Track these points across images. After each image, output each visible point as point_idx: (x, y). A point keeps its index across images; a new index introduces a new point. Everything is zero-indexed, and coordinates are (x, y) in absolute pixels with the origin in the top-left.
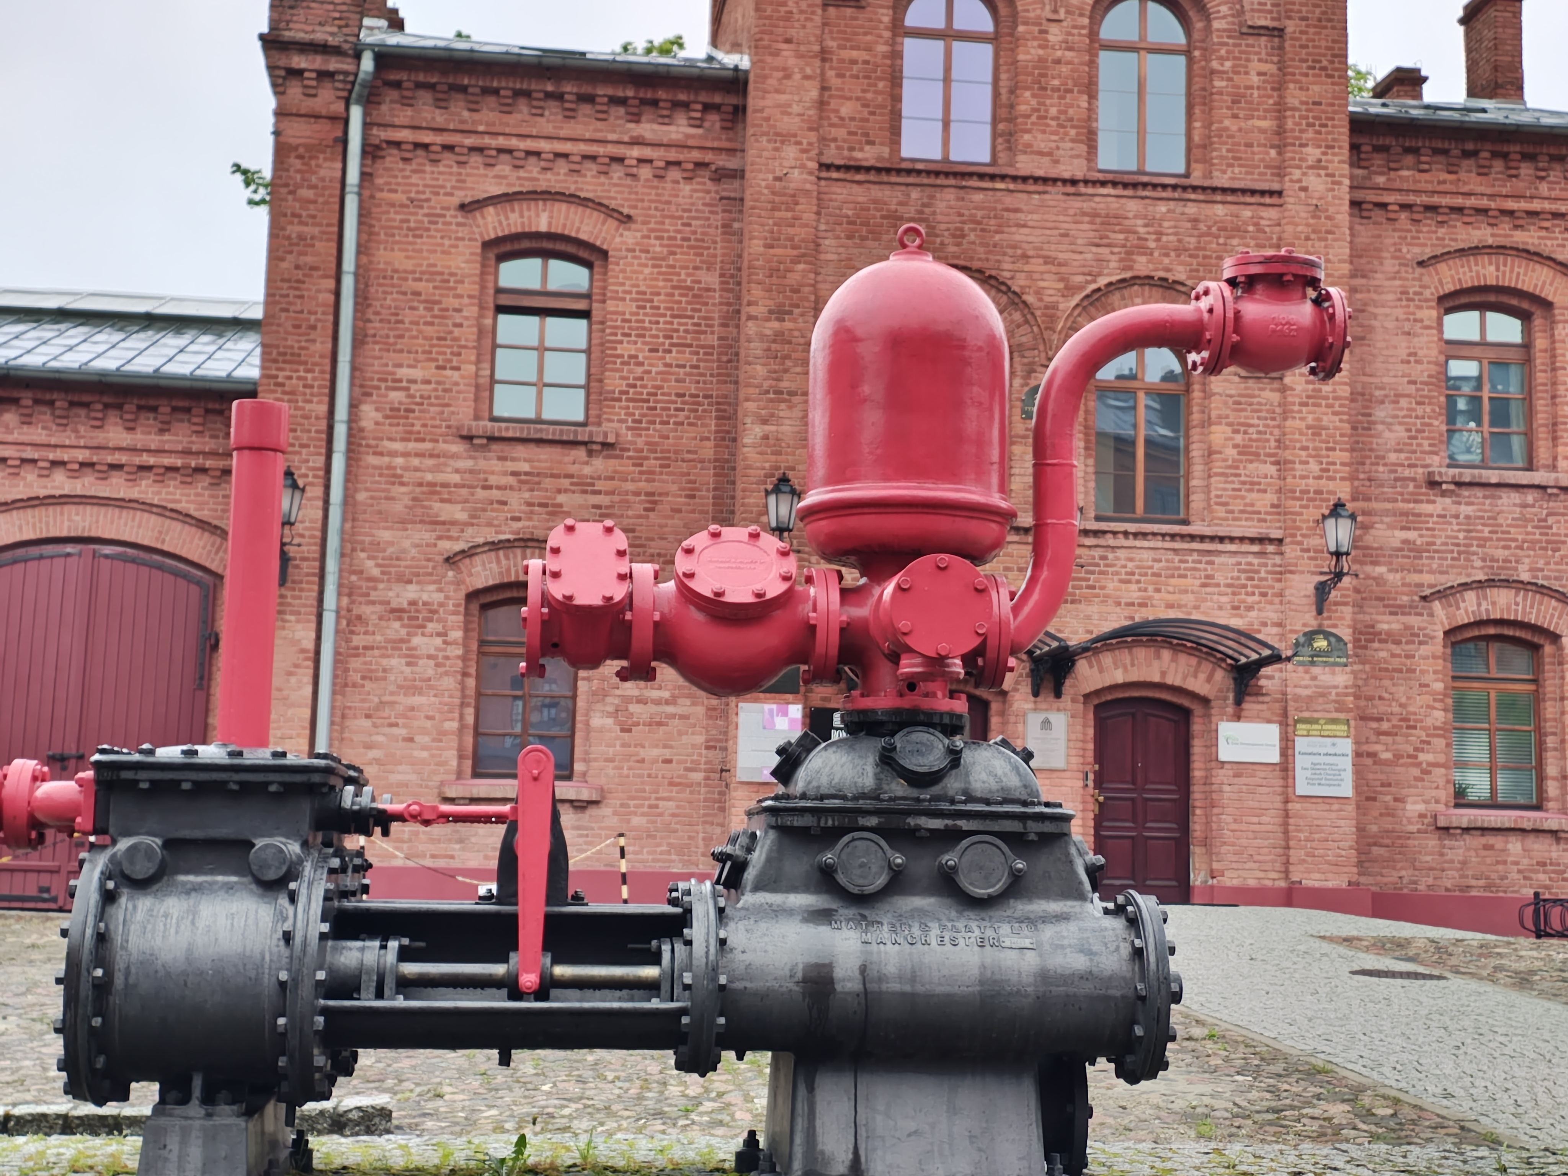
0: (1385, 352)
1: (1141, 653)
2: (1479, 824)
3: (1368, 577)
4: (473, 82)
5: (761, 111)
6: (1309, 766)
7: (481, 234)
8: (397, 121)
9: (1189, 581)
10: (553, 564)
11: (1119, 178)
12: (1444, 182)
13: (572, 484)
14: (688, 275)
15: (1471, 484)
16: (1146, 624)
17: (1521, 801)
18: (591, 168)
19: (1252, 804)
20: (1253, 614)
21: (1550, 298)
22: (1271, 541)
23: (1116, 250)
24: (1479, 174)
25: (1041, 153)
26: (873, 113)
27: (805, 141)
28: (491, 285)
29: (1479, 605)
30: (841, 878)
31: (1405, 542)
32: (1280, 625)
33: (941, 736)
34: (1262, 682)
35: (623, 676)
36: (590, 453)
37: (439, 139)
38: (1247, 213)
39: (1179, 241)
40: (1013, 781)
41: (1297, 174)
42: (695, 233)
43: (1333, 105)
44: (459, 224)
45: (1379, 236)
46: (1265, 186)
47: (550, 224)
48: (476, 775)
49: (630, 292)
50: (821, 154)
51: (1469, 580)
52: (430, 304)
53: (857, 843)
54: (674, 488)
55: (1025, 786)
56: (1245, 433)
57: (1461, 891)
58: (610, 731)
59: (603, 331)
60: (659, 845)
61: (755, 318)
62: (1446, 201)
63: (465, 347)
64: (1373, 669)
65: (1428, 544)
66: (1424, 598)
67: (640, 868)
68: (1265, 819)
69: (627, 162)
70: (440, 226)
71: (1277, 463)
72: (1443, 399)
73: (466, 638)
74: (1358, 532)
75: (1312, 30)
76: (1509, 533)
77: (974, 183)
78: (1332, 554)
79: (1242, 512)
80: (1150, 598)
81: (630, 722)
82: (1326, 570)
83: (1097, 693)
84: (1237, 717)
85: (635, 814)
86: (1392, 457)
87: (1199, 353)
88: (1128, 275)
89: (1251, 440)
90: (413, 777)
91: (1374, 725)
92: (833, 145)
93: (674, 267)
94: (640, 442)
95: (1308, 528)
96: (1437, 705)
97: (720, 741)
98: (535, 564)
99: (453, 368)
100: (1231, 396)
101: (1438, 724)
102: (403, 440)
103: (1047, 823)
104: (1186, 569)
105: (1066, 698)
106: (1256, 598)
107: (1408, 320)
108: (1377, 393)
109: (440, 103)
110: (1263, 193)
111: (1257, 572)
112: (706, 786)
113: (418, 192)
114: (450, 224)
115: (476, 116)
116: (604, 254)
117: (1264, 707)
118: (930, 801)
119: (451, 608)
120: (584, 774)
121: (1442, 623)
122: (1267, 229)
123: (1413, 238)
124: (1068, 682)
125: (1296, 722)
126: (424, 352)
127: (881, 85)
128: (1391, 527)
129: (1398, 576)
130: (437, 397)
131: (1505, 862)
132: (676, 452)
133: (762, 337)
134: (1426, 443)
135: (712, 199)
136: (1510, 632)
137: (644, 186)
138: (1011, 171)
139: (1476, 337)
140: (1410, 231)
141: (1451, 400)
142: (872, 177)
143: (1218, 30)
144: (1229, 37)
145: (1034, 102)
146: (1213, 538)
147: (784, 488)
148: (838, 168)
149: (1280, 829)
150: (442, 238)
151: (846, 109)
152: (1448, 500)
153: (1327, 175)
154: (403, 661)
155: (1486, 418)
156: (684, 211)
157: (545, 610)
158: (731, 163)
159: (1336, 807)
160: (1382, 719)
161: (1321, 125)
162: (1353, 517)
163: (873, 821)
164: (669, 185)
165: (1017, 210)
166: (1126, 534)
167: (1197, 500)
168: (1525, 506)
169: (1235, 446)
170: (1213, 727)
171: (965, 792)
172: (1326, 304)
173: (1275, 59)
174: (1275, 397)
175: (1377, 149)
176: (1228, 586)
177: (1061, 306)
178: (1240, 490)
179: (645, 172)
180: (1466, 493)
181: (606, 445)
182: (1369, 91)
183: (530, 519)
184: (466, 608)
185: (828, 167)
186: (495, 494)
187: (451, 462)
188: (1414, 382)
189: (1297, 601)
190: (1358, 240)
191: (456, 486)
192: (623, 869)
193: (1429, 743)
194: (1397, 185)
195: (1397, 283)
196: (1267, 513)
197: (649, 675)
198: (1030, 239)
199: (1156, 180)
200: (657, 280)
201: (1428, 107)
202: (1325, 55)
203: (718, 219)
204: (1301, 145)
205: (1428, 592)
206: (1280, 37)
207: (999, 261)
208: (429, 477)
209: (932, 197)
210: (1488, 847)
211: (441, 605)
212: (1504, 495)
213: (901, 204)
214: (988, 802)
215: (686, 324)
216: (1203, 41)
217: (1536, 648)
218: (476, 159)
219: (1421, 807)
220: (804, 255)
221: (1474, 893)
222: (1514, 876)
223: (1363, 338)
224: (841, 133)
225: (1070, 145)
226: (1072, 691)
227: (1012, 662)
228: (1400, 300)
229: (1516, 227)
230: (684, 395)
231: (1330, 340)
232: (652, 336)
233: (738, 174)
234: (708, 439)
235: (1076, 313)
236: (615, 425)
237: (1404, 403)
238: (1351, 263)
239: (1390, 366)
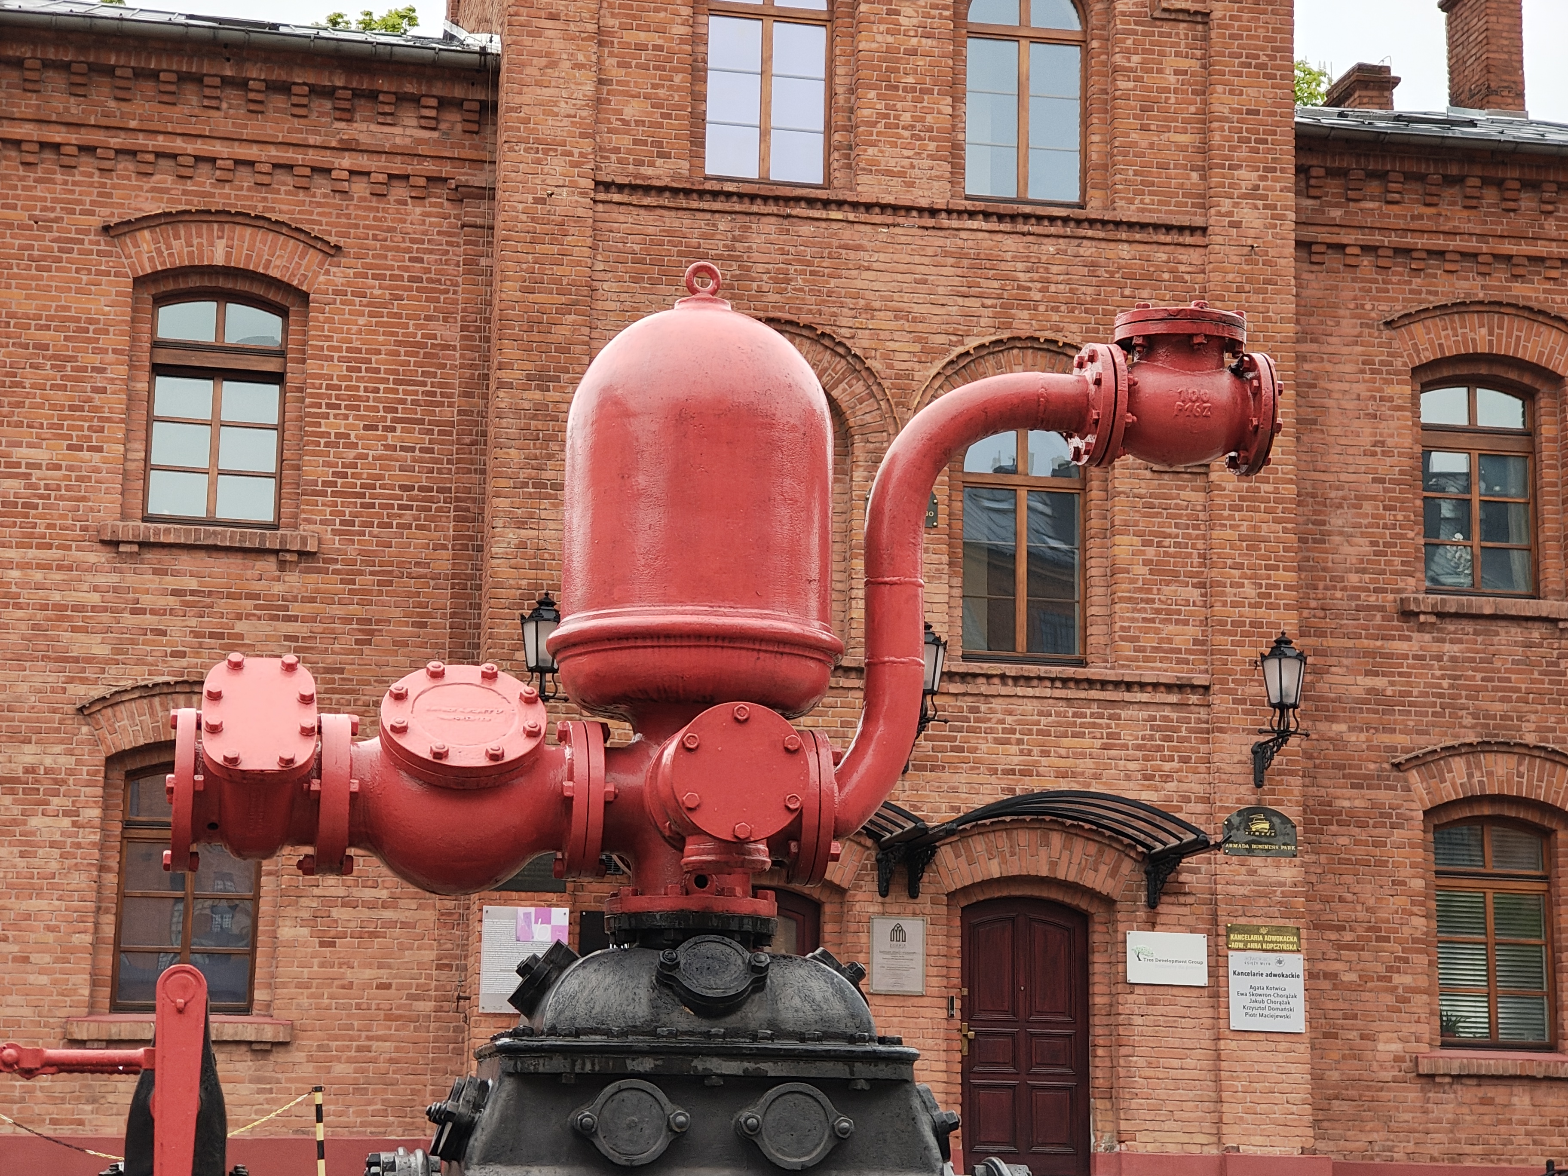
0: (1343, 441)
1: (1023, 837)
2: (1474, 1071)
3: (1322, 738)
4: (122, 62)
5: (518, 109)
6: (1248, 990)
7: (132, 267)
8: (16, 112)
9: (1087, 741)
10: (211, 714)
11: (991, 207)
12: (1420, 217)
13: (256, 607)
14: (418, 327)
15: (1457, 616)
16: (1031, 798)
17: (1530, 1039)
18: (285, 182)
19: (1171, 1042)
20: (1171, 786)
21: (1560, 371)
22: (1194, 688)
23: (989, 302)
24: (1465, 207)
25: (889, 173)
26: (668, 116)
27: (576, 152)
28: (146, 337)
29: (1470, 776)
30: (603, 1145)
31: (1371, 691)
32: (1207, 800)
33: (739, 947)
34: (1184, 877)
35: (307, 867)
36: (282, 565)
37: (74, 137)
38: (1161, 255)
39: (1071, 291)
40: (837, 1009)
41: (1226, 205)
42: (428, 271)
43: (1274, 114)
44: (99, 253)
45: (1336, 288)
46: (1185, 221)
47: (228, 255)
48: (116, 1008)
49: (339, 349)
50: (598, 168)
51: (1456, 743)
52: (60, 360)
53: (625, 1094)
54: (397, 613)
55: (853, 1016)
56: (1160, 545)
57: (1452, 1160)
58: (304, 945)
59: (302, 400)
60: (369, 1103)
61: (510, 386)
62: (1421, 242)
63: (109, 420)
64: (1331, 862)
65: (1402, 694)
66: (1397, 766)
67: (344, 1134)
68: (1189, 1063)
69: (335, 174)
70: (75, 255)
71: (1202, 585)
72: (1419, 503)
73: (104, 819)
74: (1309, 678)
75: (1246, 15)
76: (1509, 680)
77: (800, 210)
78: (1274, 706)
79: (1155, 649)
80: (1036, 764)
81: (333, 932)
82: (1267, 727)
83: (965, 890)
84: (1152, 925)
85: (339, 1059)
86: (1353, 579)
87: (1082, 438)
88: (1005, 335)
89: (1166, 554)
90: (27, 1012)
91: (1333, 936)
92: (613, 157)
93: (398, 316)
94: (352, 551)
95: (1244, 672)
96: (1415, 909)
97: (456, 957)
98: (186, 715)
99: (91, 449)
100: (1141, 497)
101: (1418, 935)
102: (19, 546)
103: (882, 1066)
104: (1082, 725)
105: (924, 898)
106: (1175, 765)
107: (1374, 398)
108: (1333, 494)
109: (77, 90)
110: (1181, 229)
111: (1176, 730)
112: (438, 1019)
113: (44, 209)
114: (91, 252)
115: (126, 107)
116: (304, 297)
117: (1186, 910)
118: (724, 1036)
119: (85, 776)
120: (268, 1005)
121: (1421, 800)
122: (1187, 277)
123: (1378, 290)
124: (926, 877)
125: (1230, 930)
126: (51, 426)
127: (678, 78)
128: (1351, 671)
129: (1363, 736)
130: (68, 488)
131: (1510, 1122)
132: (400, 565)
133: (517, 410)
134: (1397, 560)
135: (450, 225)
136: (1511, 812)
137: (358, 207)
138: (851, 197)
139: (1462, 421)
140: (1376, 281)
141: (1431, 506)
142: (666, 200)
143: (1123, 14)
144: (1136, 23)
145: (881, 106)
146: (1117, 684)
147: (546, 615)
148: (621, 188)
149: (1210, 1076)
150: (77, 271)
151: (632, 110)
152: (1427, 637)
153: (1266, 207)
154: (16, 850)
155: (1476, 529)
156: (412, 241)
157: (199, 778)
158: (479, 179)
159: (1283, 1046)
160: (1344, 928)
161: (1257, 141)
162: (1301, 657)
163: (647, 1065)
164: (393, 206)
165: (858, 248)
166: (1003, 677)
167: (1097, 633)
168: (1529, 645)
169: (1146, 562)
170: (1120, 937)
171: (772, 1024)
172: (1251, 375)
173: (1198, 53)
174: (1198, 498)
175: (1331, 173)
176: (1138, 748)
177: (917, 376)
178: (1153, 620)
179: (360, 188)
180: (1451, 628)
181: (303, 554)
182: (1322, 95)
183: (197, 655)
184: (106, 777)
185: (607, 186)
186: (149, 620)
187: (88, 577)
188: (1382, 481)
189: (1228, 768)
190: (1305, 293)
191: (94, 609)
192: (320, 1138)
193: (1406, 961)
194: (1358, 220)
195: (1359, 349)
196: (1188, 652)
197: (343, 866)
198: (876, 286)
199: (1040, 211)
200: (375, 332)
201: (1398, 118)
202: (1263, 49)
203: (458, 253)
204: (1230, 168)
205: (1403, 758)
206: (1205, 23)
207: (835, 315)
208: (56, 597)
209: (746, 229)
210: (1486, 1102)
211: (70, 772)
212: (1502, 631)
213: (704, 237)
214: (802, 1038)
215: (416, 393)
216: (1103, 28)
217: (1547, 834)
218: (126, 165)
219: (1396, 1047)
220: (575, 303)
221: (1468, 1163)
222: (1521, 1139)
223: (1314, 422)
224: (625, 141)
225: (928, 163)
226: (932, 889)
227: (836, 847)
228: (1363, 372)
229: (1515, 277)
230: (412, 488)
231: (1255, 423)
232: (367, 409)
233: (488, 193)
234: (444, 547)
235: (937, 384)
236: (317, 527)
237: (1368, 507)
238: (1298, 322)
239: (1350, 459)
